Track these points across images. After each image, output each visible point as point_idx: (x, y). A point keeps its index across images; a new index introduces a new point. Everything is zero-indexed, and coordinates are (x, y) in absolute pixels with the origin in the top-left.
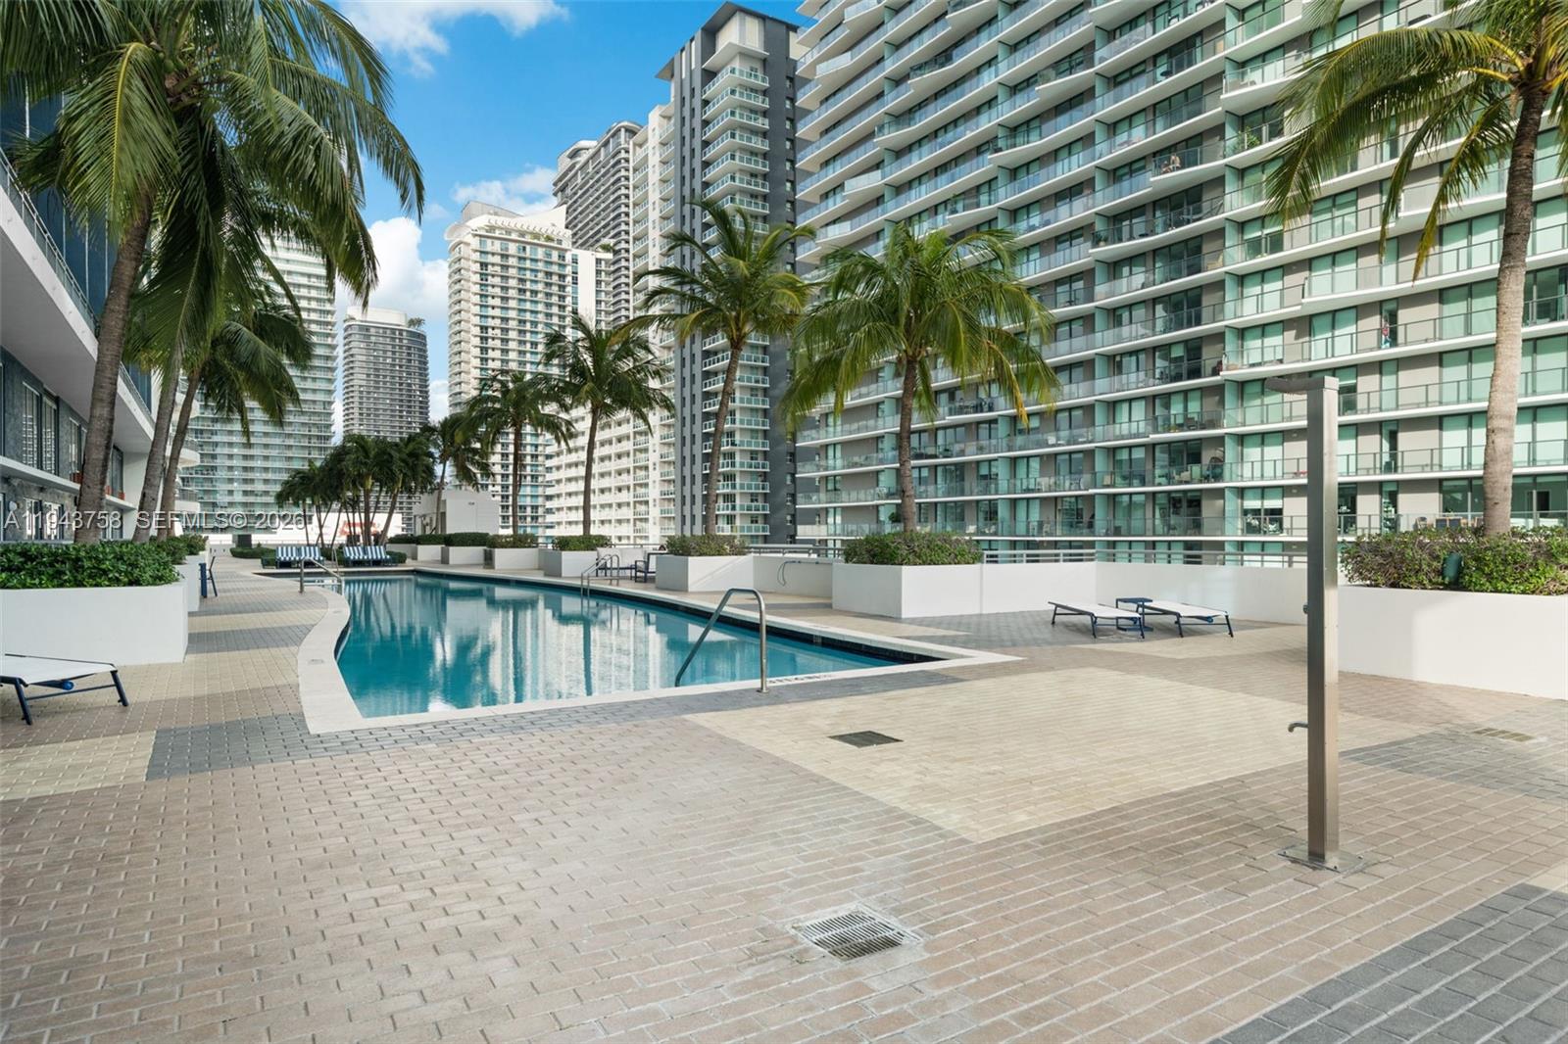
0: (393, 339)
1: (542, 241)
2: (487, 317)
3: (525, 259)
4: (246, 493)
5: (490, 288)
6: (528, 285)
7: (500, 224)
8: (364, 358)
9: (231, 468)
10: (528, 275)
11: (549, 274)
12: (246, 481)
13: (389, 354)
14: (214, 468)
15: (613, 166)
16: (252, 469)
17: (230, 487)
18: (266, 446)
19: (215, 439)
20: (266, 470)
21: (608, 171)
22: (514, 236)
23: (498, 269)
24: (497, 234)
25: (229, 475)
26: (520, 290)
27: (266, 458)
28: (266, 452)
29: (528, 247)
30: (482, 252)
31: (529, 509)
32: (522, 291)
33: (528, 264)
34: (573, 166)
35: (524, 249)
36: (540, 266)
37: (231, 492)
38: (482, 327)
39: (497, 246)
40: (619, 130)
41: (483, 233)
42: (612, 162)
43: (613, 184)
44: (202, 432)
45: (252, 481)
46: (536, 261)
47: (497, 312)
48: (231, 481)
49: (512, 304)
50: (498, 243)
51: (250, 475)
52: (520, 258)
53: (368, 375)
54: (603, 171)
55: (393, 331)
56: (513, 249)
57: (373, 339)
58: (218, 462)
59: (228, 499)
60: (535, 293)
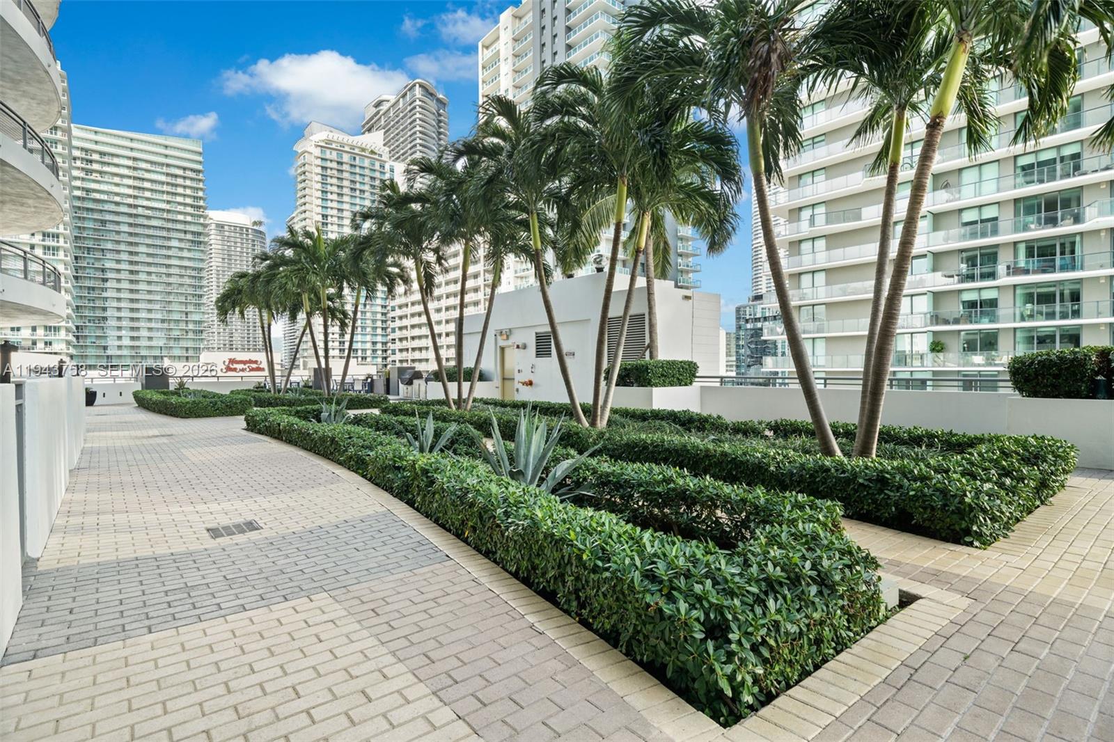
0: (241, 234)
1: (367, 154)
2: (327, 208)
3: (355, 166)
4: (133, 338)
5: (329, 187)
6: (358, 186)
7: (335, 139)
8: (220, 247)
9: (119, 319)
10: (358, 178)
11: (373, 178)
12: (132, 329)
13: (239, 245)
14: (105, 319)
15: (410, 111)
16: (138, 319)
17: (119, 334)
18: (150, 301)
19: (104, 295)
20: (150, 320)
21: (406, 115)
22: (347, 149)
23: (335, 172)
24: (334, 146)
25: (119, 324)
26: (352, 189)
27: (150, 311)
28: (150, 306)
29: (357, 158)
30: (322, 159)
31: (360, 352)
32: (353, 190)
33: (357, 170)
34: (378, 113)
35: (355, 159)
36: (367, 172)
37: (120, 338)
38: (323, 216)
39: (334, 155)
40: (414, 85)
41: (323, 144)
42: (409, 108)
43: (410, 124)
44: (93, 289)
45: (138, 329)
46: (364, 168)
47: (335, 205)
48: (119, 328)
49: (346, 199)
50: (334, 153)
51: (136, 324)
52: (351, 165)
53: (223, 259)
54: (401, 115)
55: (241, 228)
56: (346, 158)
57: (227, 234)
58: (108, 313)
59: (118, 343)
60: (362, 191)
